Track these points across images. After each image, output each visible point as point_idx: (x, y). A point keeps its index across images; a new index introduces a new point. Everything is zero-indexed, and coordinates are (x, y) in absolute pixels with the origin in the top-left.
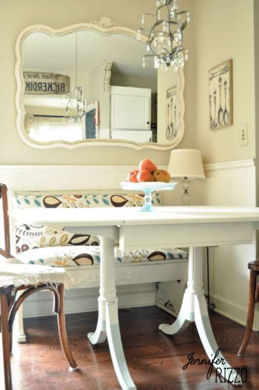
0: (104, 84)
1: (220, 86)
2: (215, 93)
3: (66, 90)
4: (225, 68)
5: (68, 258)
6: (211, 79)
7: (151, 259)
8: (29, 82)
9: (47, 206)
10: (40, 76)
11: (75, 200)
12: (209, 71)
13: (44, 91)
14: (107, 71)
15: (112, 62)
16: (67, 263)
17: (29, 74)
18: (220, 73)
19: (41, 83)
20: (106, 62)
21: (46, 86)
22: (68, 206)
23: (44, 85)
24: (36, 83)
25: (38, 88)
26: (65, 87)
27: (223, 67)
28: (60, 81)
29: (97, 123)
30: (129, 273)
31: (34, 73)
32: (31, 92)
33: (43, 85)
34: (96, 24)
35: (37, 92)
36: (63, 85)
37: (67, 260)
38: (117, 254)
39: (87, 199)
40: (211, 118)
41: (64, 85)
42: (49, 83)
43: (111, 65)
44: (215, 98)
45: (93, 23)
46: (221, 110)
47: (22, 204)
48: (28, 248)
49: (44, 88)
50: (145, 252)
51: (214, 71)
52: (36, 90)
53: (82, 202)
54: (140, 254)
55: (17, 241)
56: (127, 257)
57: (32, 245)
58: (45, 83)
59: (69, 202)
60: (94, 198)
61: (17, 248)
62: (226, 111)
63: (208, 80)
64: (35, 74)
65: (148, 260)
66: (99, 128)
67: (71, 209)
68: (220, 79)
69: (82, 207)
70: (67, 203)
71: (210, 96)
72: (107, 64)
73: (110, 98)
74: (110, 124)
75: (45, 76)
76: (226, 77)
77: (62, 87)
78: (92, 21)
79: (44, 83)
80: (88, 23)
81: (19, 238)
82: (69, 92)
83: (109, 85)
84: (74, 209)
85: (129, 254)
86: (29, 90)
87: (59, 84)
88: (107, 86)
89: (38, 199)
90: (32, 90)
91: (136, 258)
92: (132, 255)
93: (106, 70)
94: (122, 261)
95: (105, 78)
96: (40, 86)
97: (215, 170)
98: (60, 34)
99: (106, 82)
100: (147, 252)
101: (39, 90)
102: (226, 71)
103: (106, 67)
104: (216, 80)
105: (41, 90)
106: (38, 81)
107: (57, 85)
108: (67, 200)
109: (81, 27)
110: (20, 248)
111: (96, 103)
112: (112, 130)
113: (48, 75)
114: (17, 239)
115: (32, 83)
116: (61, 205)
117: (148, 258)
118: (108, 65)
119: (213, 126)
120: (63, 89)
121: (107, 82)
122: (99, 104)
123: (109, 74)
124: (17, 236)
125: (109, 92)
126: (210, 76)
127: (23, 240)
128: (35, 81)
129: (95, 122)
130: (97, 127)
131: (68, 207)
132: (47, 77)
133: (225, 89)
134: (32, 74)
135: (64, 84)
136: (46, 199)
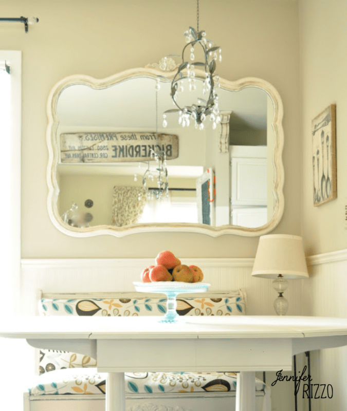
0: (221, 143)
1: (323, 143)
2: (318, 153)
3: (174, 153)
4: (326, 117)
5: (90, 383)
6: (314, 133)
7: (208, 389)
8: (123, 146)
9: (81, 313)
10: (138, 136)
11: (120, 306)
12: (313, 121)
13: (143, 156)
14: (224, 127)
15: (230, 112)
16: (88, 390)
17: (123, 135)
18: (322, 124)
19: (139, 146)
20: (222, 112)
21: (145, 150)
22: (109, 313)
23: (144, 148)
24: (132, 146)
25: (135, 153)
26: (173, 150)
27: (324, 115)
28: (165, 142)
29: (211, 199)
30: (178, 407)
31: (129, 133)
32: (125, 158)
33: (142, 148)
34: (154, 68)
35: (134, 158)
36: (169, 148)
37: (89, 385)
38: (161, 381)
39: (136, 305)
40: (315, 189)
41: (171, 148)
42: (149, 146)
43: (229, 116)
44: (318, 160)
45: (149, 67)
46: (324, 176)
47: (48, 309)
48: (54, 368)
49: (143, 153)
50: (201, 380)
51: (317, 122)
52: (132, 156)
53: (128, 309)
54: (192, 382)
55: (41, 359)
56: (174, 385)
57: (59, 365)
58: (145, 146)
59: (110, 308)
60: (147, 303)
61: (41, 368)
62: (328, 178)
63: (310, 133)
64: (130, 135)
65: (203, 390)
66: (215, 206)
67: (112, 318)
68: (323, 133)
69: (128, 315)
70: (108, 309)
71: (314, 157)
72: (223, 115)
73: (230, 163)
74: (230, 200)
75: (144, 136)
76: (328, 129)
77: (168, 150)
78: (149, 65)
79: (143, 146)
80: (143, 67)
81: (44, 354)
82: (177, 156)
83: (227, 145)
84: (117, 317)
85: (178, 382)
86: (123, 156)
87: (163, 146)
88: (225, 145)
89: (69, 304)
90: (126, 156)
91: (187, 387)
92: (181, 383)
93: (222, 124)
94: (166, 391)
95: (221, 135)
96: (138, 149)
97: (321, 264)
98: (104, 86)
99: (223, 141)
100: (204, 380)
101: (136, 156)
102: (328, 121)
103: (222, 120)
104: (319, 133)
105: (140, 156)
106: (134, 143)
107: (162, 148)
108: (108, 305)
109: (134, 74)
110: (45, 368)
111: (211, 170)
112: (232, 207)
113: (148, 134)
114: (41, 355)
115: (126, 146)
116: (100, 312)
117: (204, 388)
118: (225, 117)
119: (317, 200)
120: (169, 152)
121: (225, 140)
122: (214, 172)
123: (226, 130)
124: (41, 353)
125: (227, 155)
126: (313, 130)
127: (48, 357)
128: (131, 145)
129: (209, 198)
130: (211, 204)
131: (109, 315)
132: (147, 138)
133: (328, 146)
134: (127, 135)
135: (170, 146)
136: (79, 304)
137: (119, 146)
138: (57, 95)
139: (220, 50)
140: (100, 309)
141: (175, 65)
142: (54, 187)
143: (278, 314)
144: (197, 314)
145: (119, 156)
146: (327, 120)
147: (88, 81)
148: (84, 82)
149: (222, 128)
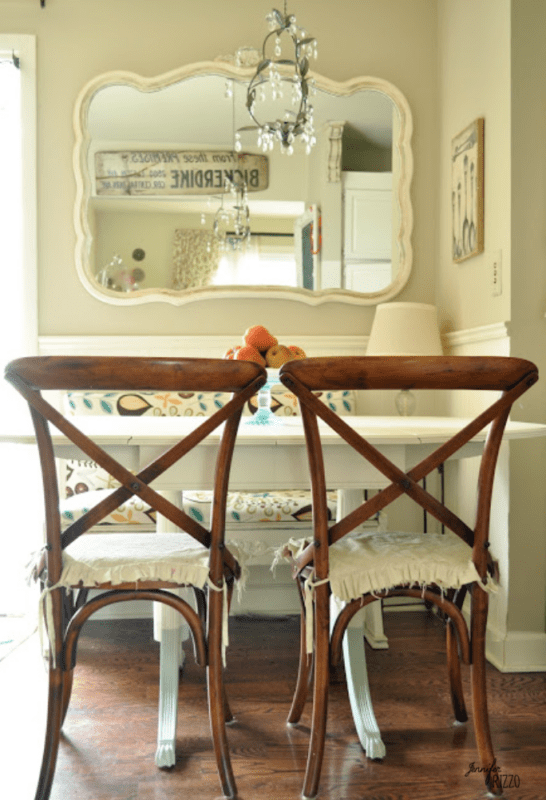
0: (329, 168)
1: (466, 173)
2: (459, 187)
3: (262, 182)
4: (472, 136)
5: (136, 509)
6: (454, 159)
7: (301, 517)
8: (187, 172)
9: (123, 412)
10: (209, 157)
11: (178, 402)
12: (453, 142)
13: (217, 186)
14: (335, 143)
15: (343, 123)
16: (135, 518)
17: (187, 154)
18: (465, 145)
19: (210, 171)
20: (332, 123)
21: (220, 177)
22: (163, 412)
23: (218, 174)
24: (200, 172)
25: (204, 181)
26: (260, 178)
27: (468, 134)
28: (249, 165)
29: (315, 249)
30: (258, 543)
31: (197, 151)
32: (190, 189)
33: (215, 174)
34: (228, 62)
35: (204, 189)
36: (254, 174)
37: (135, 512)
38: (235, 506)
39: (202, 401)
40: (454, 239)
41: (257, 174)
42: (226, 171)
43: (342, 129)
44: (459, 197)
45: (223, 60)
46: (466, 221)
47: (77, 408)
48: (86, 489)
49: (216, 181)
50: (291, 505)
51: (458, 143)
52: (201, 186)
53: (191, 407)
54: (279, 507)
55: (69, 476)
56: (254, 512)
57: (93, 485)
58: (220, 172)
59: (165, 405)
60: (217, 399)
61: (68, 489)
62: (472, 223)
63: (450, 161)
64: (198, 154)
65: (293, 519)
66: (320, 259)
67: (168, 419)
68: (466, 159)
69: (192, 415)
70: (161, 407)
71: (454, 194)
72: (333, 127)
73: (343, 197)
74: (342, 251)
75: (218, 157)
76: (473, 154)
77: (253, 177)
78: (220, 57)
79: (217, 171)
80: (212, 60)
81: (72, 470)
82: (266, 186)
83: (339, 171)
84: (175, 418)
85: (259, 507)
86: (188, 186)
87: (246, 171)
88: (336, 171)
89: (107, 400)
90: (192, 186)
91: (269, 514)
92: (263, 510)
93: (331, 140)
94: (242, 519)
95: (330, 156)
96: (209, 176)
97: (461, 345)
98: (157, 87)
99: (333, 165)
100: (296, 504)
101: (207, 186)
102: (473, 143)
103: (332, 133)
104: (460, 159)
105: (212, 185)
106: (204, 167)
107: (244, 174)
108: (162, 401)
109: (198, 69)
110: (73, 488)
111: (314, 207)
112: (346, 262)
113: (224, 154)
114: (69, 472)
115: (192, 172)
116: (150, 411)
117: (295, 515)
118: (336, 130)
119: (457, 253)
120: (254, 181)
121: (336, 164)
122: (319, 210)
123: (337, 149)
124: (68, 468)
125: (339, 186)
126: (454, 153)
127: (78, 474)
128: (200, 169)
129: (312, 248)
130: (315, 257)
131: (164, 415)
132: (222, 159)
133: (472, 178)
134: (193, 154)
135: (256, 171)
136: (122, 400)
137: (182, 172)
138: (88, 101)
139: (315, 43)
140: (150, 406)
141: (257, 57)
142: (84, 233)
143: (401, 414)
144: (286, 414)
145: (182, 186)
146: (471, 140)
147: (132, 80)
148: (127, 82)
149: (331, 146)
